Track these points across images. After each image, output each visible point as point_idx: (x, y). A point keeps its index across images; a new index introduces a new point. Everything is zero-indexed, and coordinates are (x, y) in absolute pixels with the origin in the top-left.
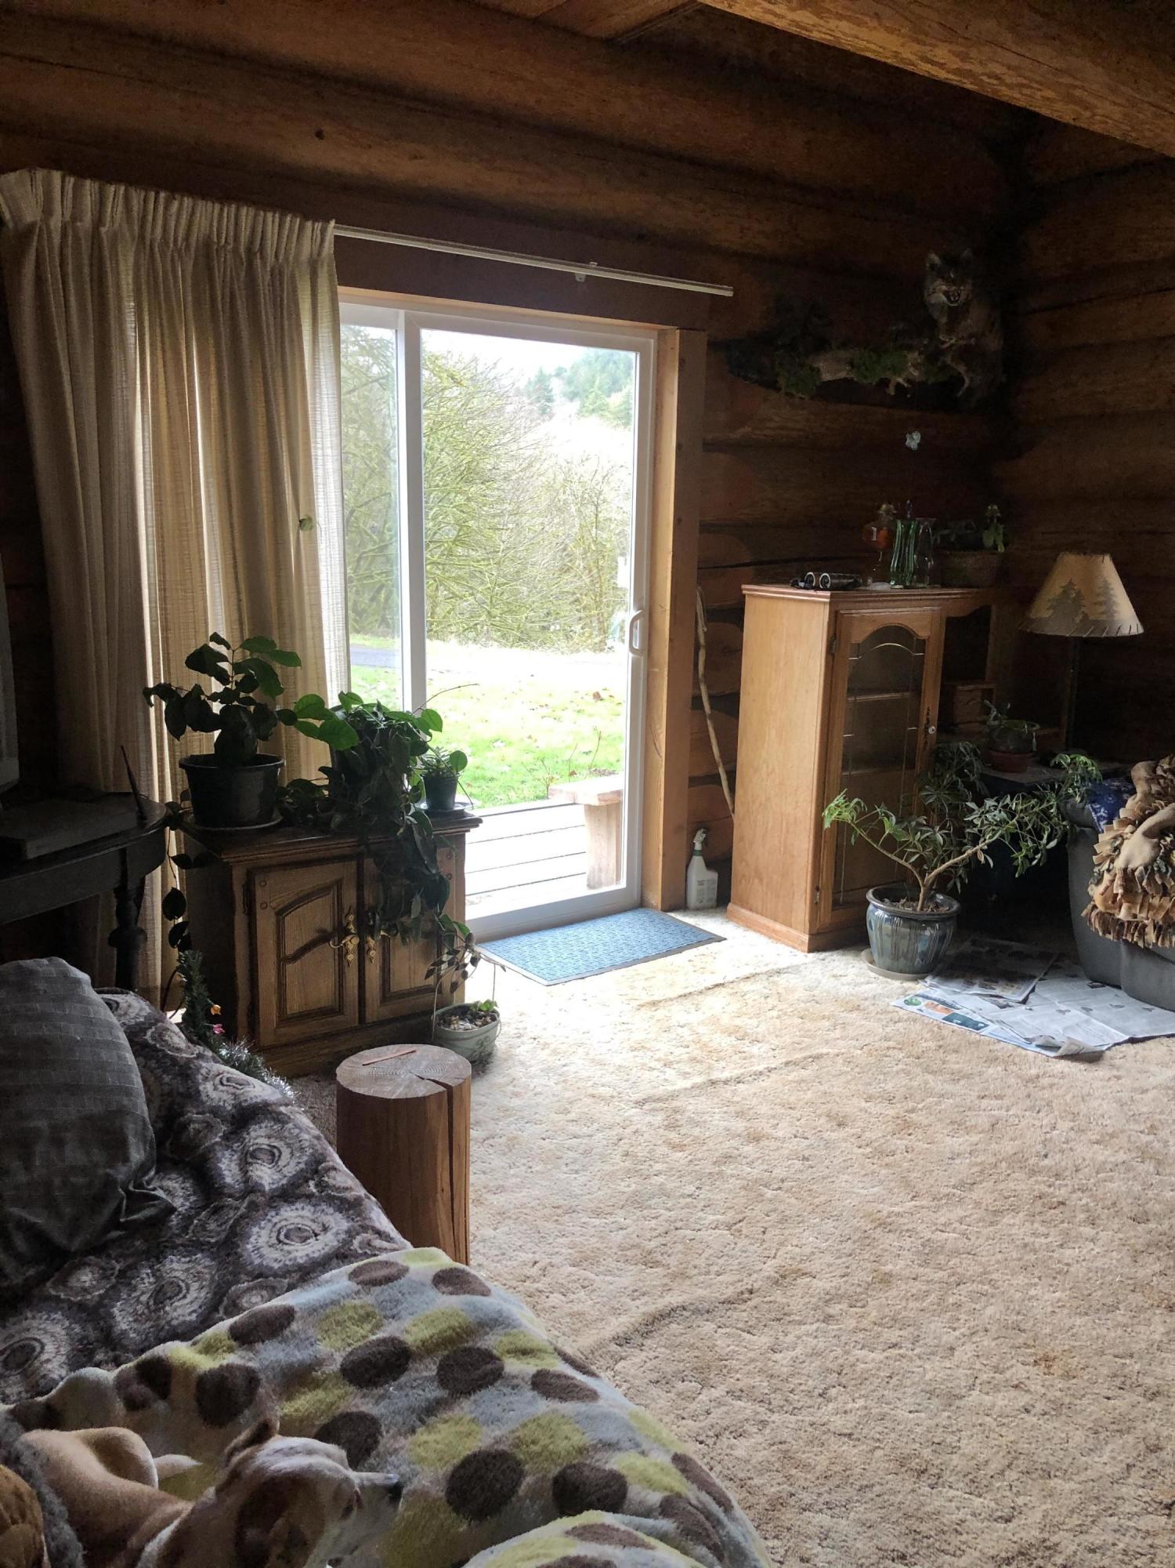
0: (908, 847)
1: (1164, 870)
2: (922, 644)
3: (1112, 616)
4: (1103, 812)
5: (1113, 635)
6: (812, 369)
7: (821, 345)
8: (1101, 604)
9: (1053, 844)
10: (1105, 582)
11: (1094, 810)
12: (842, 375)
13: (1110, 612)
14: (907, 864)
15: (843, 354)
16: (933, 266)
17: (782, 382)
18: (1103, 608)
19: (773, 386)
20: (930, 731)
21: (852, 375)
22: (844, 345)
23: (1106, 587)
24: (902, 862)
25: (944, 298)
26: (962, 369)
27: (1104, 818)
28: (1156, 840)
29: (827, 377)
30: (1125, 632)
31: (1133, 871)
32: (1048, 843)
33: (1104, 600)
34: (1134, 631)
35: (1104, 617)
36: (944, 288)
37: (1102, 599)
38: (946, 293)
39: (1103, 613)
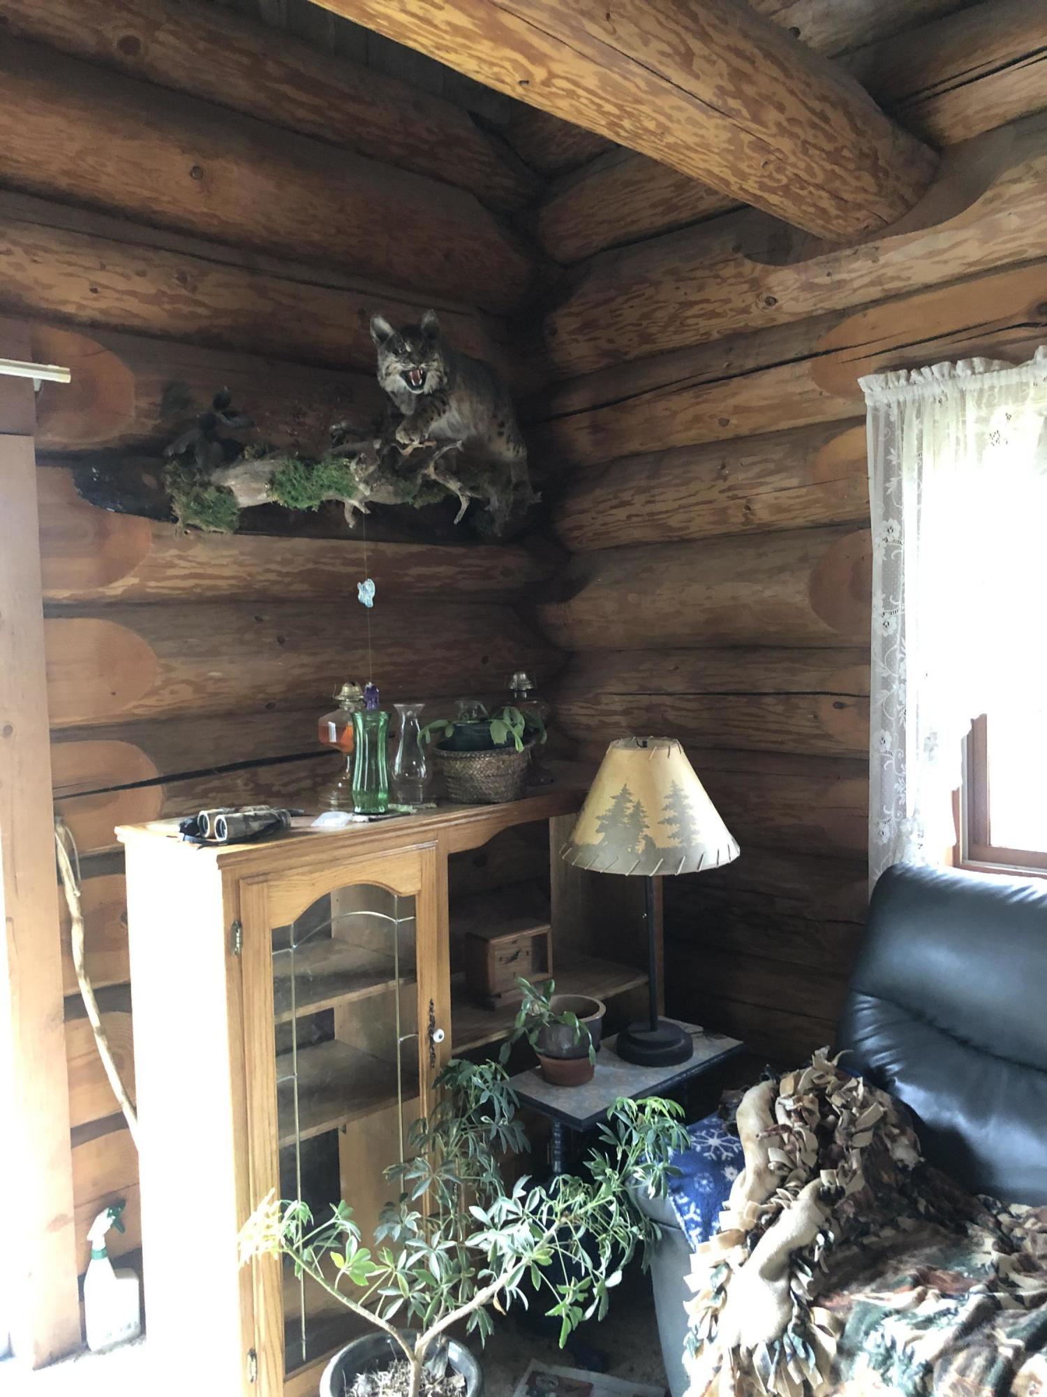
0: (384, 1285)
1: (801, 1353)
2: (409, 904)
3: (689, 840)
4: (694, 1214)
5: (692, 869)
6: (220, 489)
7: (231, 454)
8: (669, 821)
9: (616, 1278)
10: (674, 785)
11: (679, 1208)
12: (263, 498)
13: (685, 834)
14: (382, 1323)
15: (264, 466)
16: (382, 336)
17: (178, 510)
18: (675, 828)
19: (163, 513)
20: (436, 1038)
21: (274, 498)
22: (260, 455)
23: (676, 794)
24: (374, 1318)
25: (403, 383)
26: (454, 486)
27: (697, 1225)
28: (782, 1284)
29: (244, 501)
30: (710, 862)
31: (750, 1353)
32: (608, 1275)
33: (674, 814)
34: (725, 860)
35: (675, 842)
36: (400, 367)
37: (670, 814)
38: (404, 375)
39: (674, 836)
